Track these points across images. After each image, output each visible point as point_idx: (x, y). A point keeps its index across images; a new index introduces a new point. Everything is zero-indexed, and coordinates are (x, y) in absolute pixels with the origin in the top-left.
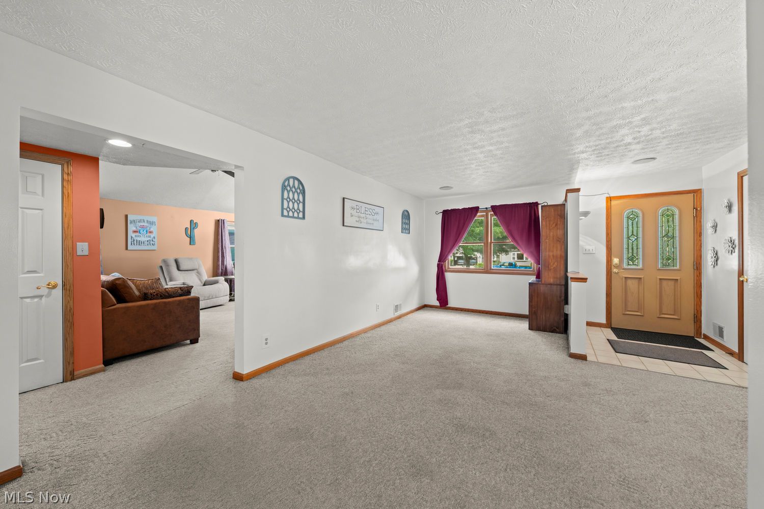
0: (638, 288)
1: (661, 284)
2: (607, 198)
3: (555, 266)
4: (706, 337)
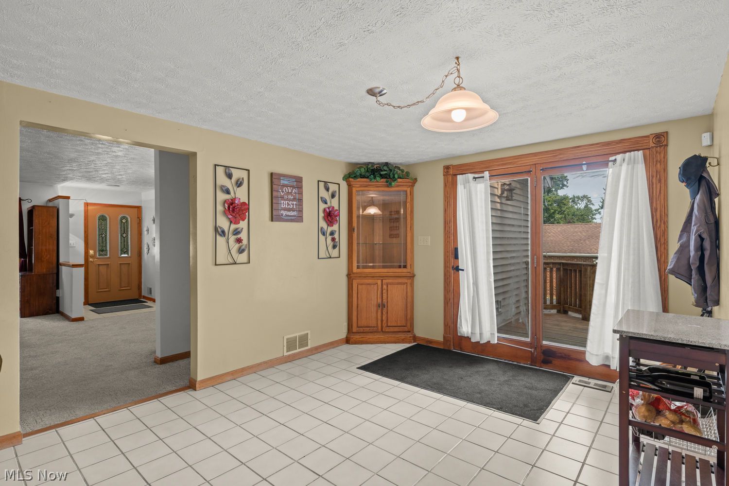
0: (107, 272)
1: (120, 266)
2: (85, 203)
3: (47, 258)
4: (144, 297)
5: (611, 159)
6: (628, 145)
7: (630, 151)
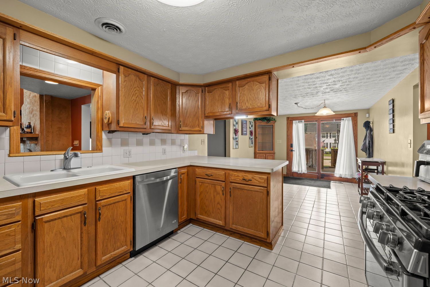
5: (342, 119)
6: (347, 115)
7: (348, 117)
